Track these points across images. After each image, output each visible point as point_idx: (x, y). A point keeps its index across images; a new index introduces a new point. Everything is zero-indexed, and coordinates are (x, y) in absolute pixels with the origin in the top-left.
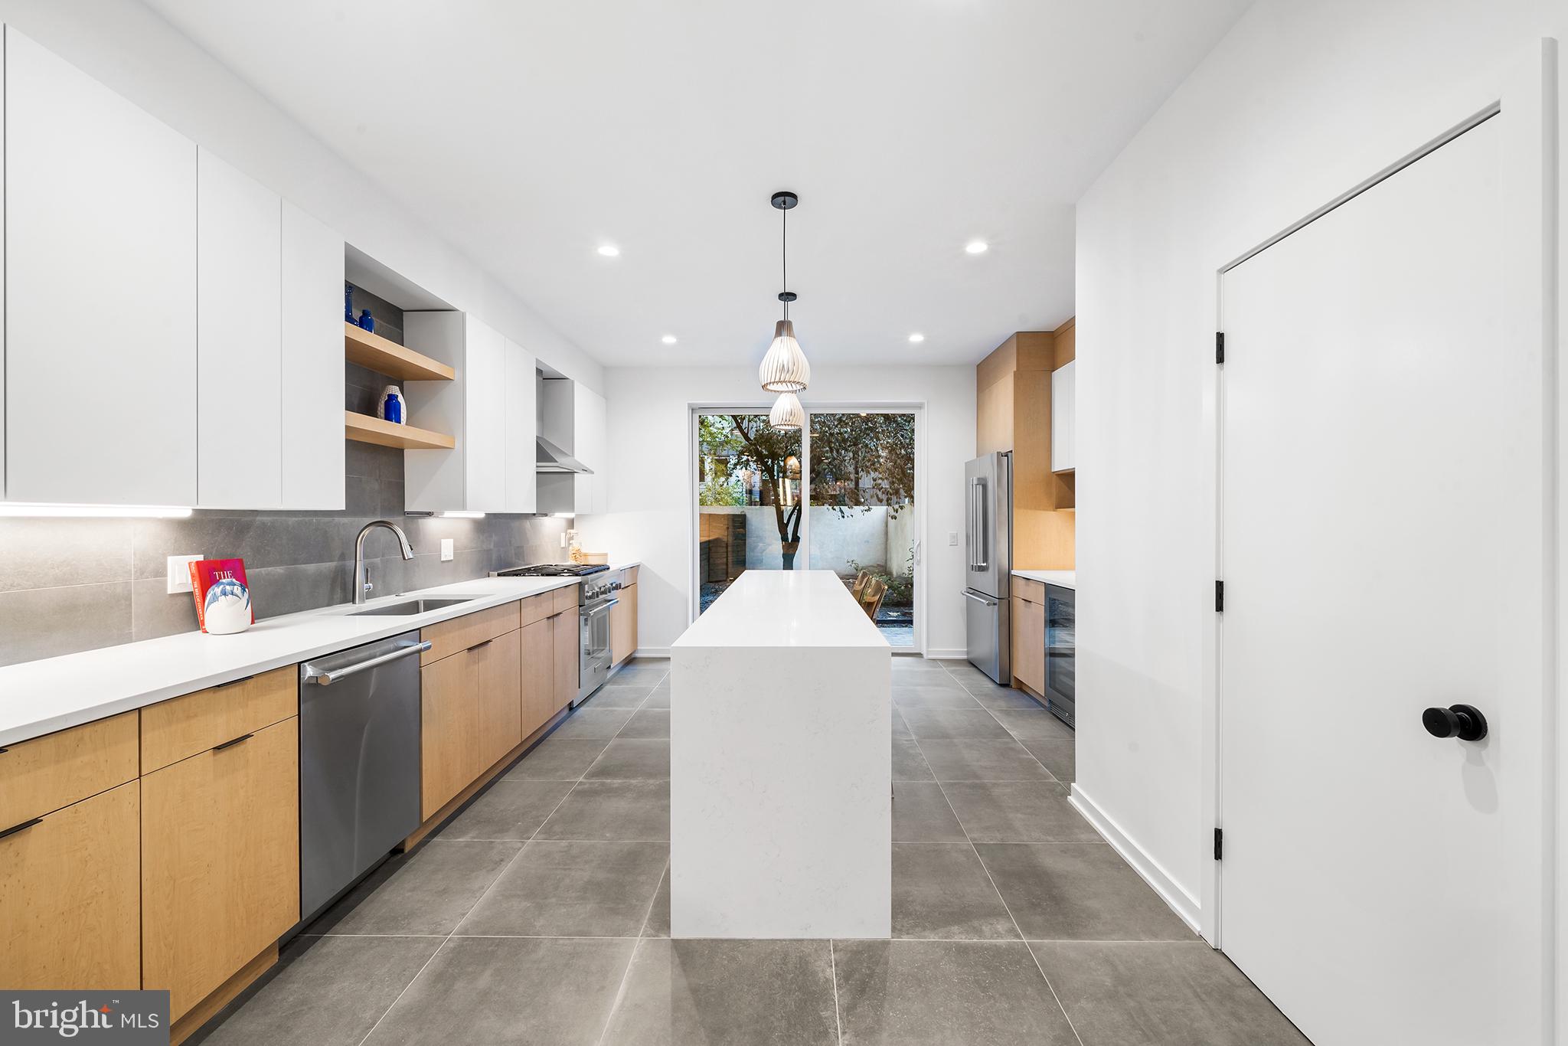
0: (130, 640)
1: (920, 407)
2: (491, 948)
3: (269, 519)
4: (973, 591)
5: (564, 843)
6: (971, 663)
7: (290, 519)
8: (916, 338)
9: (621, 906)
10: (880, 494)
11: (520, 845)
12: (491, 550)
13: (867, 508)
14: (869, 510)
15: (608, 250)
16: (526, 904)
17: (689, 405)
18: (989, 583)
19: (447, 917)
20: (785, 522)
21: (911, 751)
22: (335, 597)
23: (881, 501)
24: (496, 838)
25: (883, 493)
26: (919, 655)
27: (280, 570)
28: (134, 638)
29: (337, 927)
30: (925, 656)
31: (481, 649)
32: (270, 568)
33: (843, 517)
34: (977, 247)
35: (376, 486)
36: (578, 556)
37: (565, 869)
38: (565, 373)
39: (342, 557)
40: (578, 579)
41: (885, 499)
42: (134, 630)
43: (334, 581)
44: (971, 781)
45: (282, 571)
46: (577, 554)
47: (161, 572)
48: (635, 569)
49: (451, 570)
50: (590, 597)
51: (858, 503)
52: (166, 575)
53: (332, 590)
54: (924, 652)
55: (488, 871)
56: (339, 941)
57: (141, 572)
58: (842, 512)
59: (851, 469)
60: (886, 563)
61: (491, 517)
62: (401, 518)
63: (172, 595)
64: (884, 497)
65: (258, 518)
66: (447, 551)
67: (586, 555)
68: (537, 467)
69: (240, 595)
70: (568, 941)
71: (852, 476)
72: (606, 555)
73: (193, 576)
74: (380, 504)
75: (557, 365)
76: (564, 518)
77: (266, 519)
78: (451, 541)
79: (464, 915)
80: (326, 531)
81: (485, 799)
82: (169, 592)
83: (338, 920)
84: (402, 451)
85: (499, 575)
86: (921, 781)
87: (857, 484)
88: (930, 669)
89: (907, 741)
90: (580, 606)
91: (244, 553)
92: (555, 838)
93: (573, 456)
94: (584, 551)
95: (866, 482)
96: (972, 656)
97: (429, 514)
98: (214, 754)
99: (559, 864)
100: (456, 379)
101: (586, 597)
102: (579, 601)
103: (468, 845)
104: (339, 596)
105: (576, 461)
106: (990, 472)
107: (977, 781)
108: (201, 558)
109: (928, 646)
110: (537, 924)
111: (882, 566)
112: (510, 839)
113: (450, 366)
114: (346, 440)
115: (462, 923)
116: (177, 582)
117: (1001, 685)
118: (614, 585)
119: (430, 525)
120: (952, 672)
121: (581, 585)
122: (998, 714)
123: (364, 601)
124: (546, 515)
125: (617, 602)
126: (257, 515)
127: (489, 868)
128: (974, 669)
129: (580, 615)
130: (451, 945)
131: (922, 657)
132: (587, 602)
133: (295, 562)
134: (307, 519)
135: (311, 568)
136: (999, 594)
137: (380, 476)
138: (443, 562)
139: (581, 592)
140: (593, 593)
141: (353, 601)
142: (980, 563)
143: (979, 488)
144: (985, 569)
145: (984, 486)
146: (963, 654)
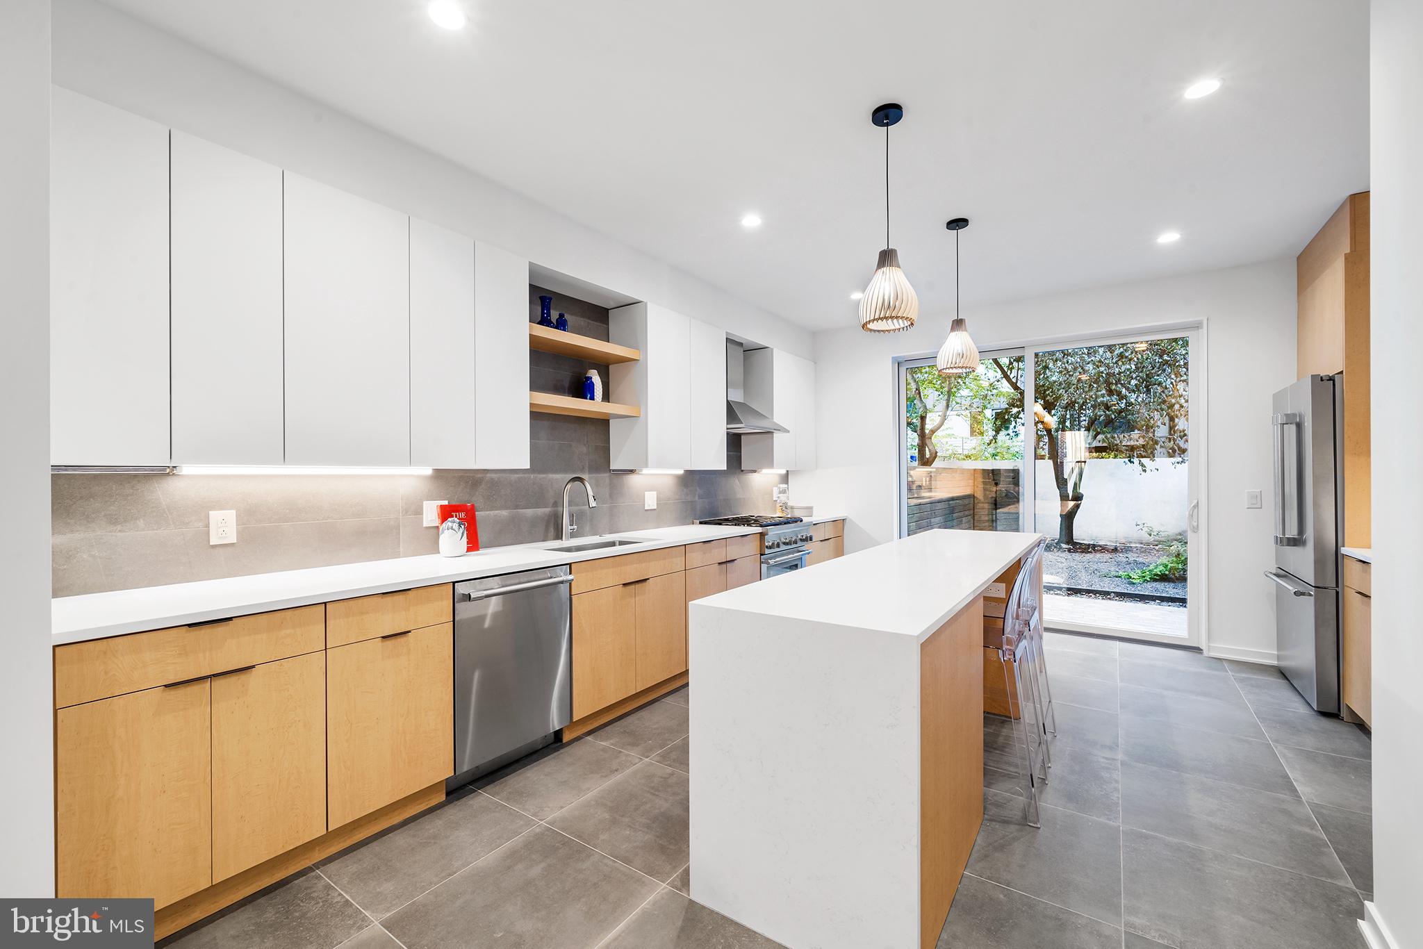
0: (400, 557)
1: (1197, 326)
2: (558, 844)
3: (495, 475)
5: (669, 770)
6: (1282, 673)
7: (512, 475)
8: (1169, 238)
9: (672, 847)
11: (637, 760)
12: (695, 501)
13: (1180, 459)
15: (751, 221)
16: (607, 816)
17: (894, 359)
18: (1303, 562)
19: (550, 806)
20: (1065, 479)
21: (1105, 774)
22: (549, 534)
24: (625, 749)
26: (1197, 650)
27: (504, 513)
28: (401, 555)
29: (488, 787)
30: (1206, 653)
31: (638, 586)
32: (497, 512)
35: (584, 449)
36: (784, 509)
37: (654, 794)
38: (762, 342)
39: (555, 504)
42: (401, 550)
43: (548, 522)
44: (1176, 840)
45: (506, 514)
46: (785, 506)
47: (419, 512)
48: (839, 523)
49: (658, 517)
52: (422, 514)
53: (547, 530)
54: (1204, 647)
55: (602, 776)
56: (484, 798)
57: (406, 511)
58: (1143, 465)
61: (690, 473)
62: (607, 475)
63: (427, 528)
65: (488, 475)
66: (651, 501)
67: (792, 508)
68: (727, 429)
69: (457, 530)
70: (611, 863)
72: (811, 508)
73: (438, 515)
74: (587, 464)
75: (751, 336)
76: (777, 474)
77: (494, 476)
78: (654, 494)
79: (562, 807)
80: (541, 485)
81: (641, 714)
82: (424, 526)
83: (493, 781)
84: (609, 420)
85: (701, 523)
86: (1094, 818)
88: (1204, 671)
89: (1106, 758)
90: (761, 555)
91: (478, 501)
92: (666, 763)
93: (773, 419)
94: (790, 504)
97: (632, 471)
98: (382, 641)
99: (653, 788)
100: (641, 359)
101: (767, 547)
102: (761, 551)
103: (604, 750)
104: (552, 534)
105: (776, 423)
106: (1304, 406)
107: (1190, 844)
108: (446, 503)
109: (1210, 638)
110: (602, 837)
112: (634, 753)
113: (637, 349)
114: (530, 412)
115: (556, 814)
116: (430, 519)
117: (1323, 714)
118: (804, 537)
119: (634, 480)
120: (1242, 681)
121: (762, 535)
122: (1291, 755)
123: (568, 540)
124: (755, 471)
125: (809, 553)
126: (487, 473)
127: (604, 774)
128: (1284, 682)
129: (761, 563)
130: (538, 830)
131: (1202, 653)
132: (767, 551)
133: (517, 507)
134: (526, 476)
135: (529, 512)
137: (587, 442)
138: (646, 510)
139: (763, 542)
140: (773, 544)
141: (561, 538)
142: (1292, 532)
143: (1291, 430)
144: (1297, 542)
145: (1299, 426)
146: (1270, 656)
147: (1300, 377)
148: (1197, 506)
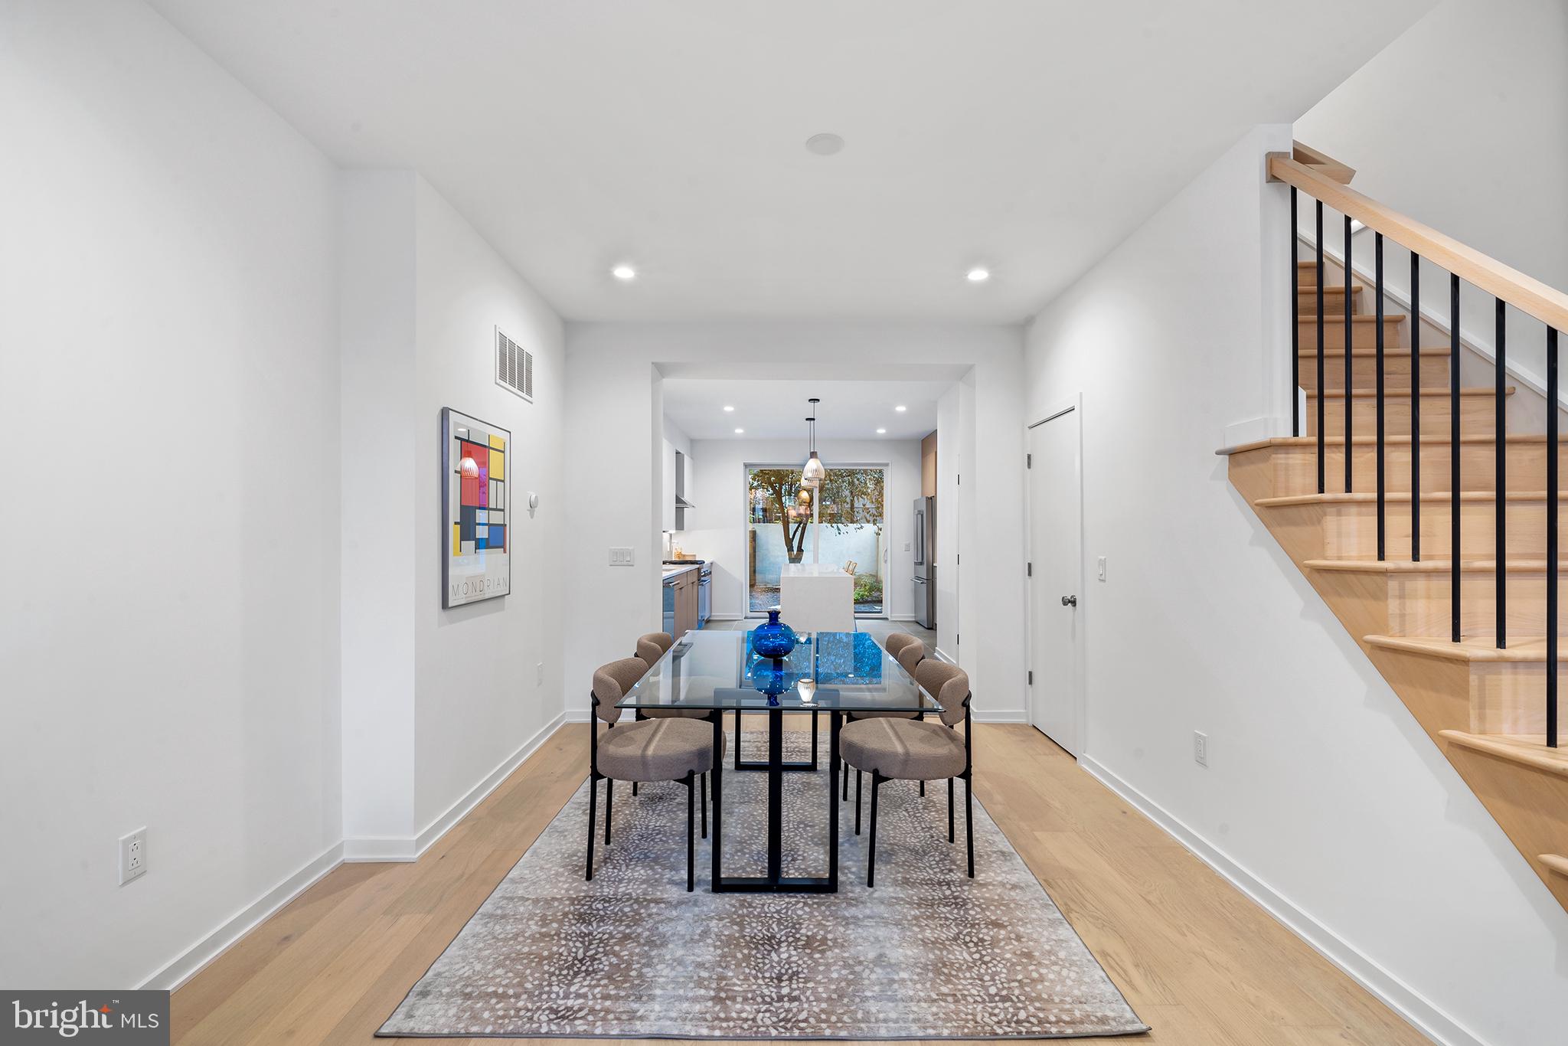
1: (887, 465)
4: (918, 578)
8: (882, 431)
10: (868, 516)
13: (860, 526)
14: (862, 527)
15: (729, 409)
17: (744, 463)
18: (923, 572)
20: (791, 537)
23: (868, 522)
25: (871, 515)
26: (887, 619)
33: (839, 533)
34: (901, 409)
40: (697, 566)
41: (872, 521)
46: (679, 555)
50: (704, 576)
51: (852, 522)
54: (889, 617)
58: (839, 529)
59: (847, 493)
60: (877, 572)
64: (871, 519)
67: (684, 556)
71: (848, 500)
72: (695, 555)
75: (679, 448)
87: (852, 505)
94: (683, 553)
95: (858, 504)
96: (918, 619)
102: (698, 578)
106: (924, 508)
109: (891, 613)
111: (874, 576)
117: (928, 629)
121: (699, 569)
128: (917, 624)
136: (927, 576)
139: (699, 573)
142: (920, 560)
143: (920, 516)
144: (921, 563)
145: (922, 516)
146: (912, 617)
147: (922, 496)
148: (886, 551)
